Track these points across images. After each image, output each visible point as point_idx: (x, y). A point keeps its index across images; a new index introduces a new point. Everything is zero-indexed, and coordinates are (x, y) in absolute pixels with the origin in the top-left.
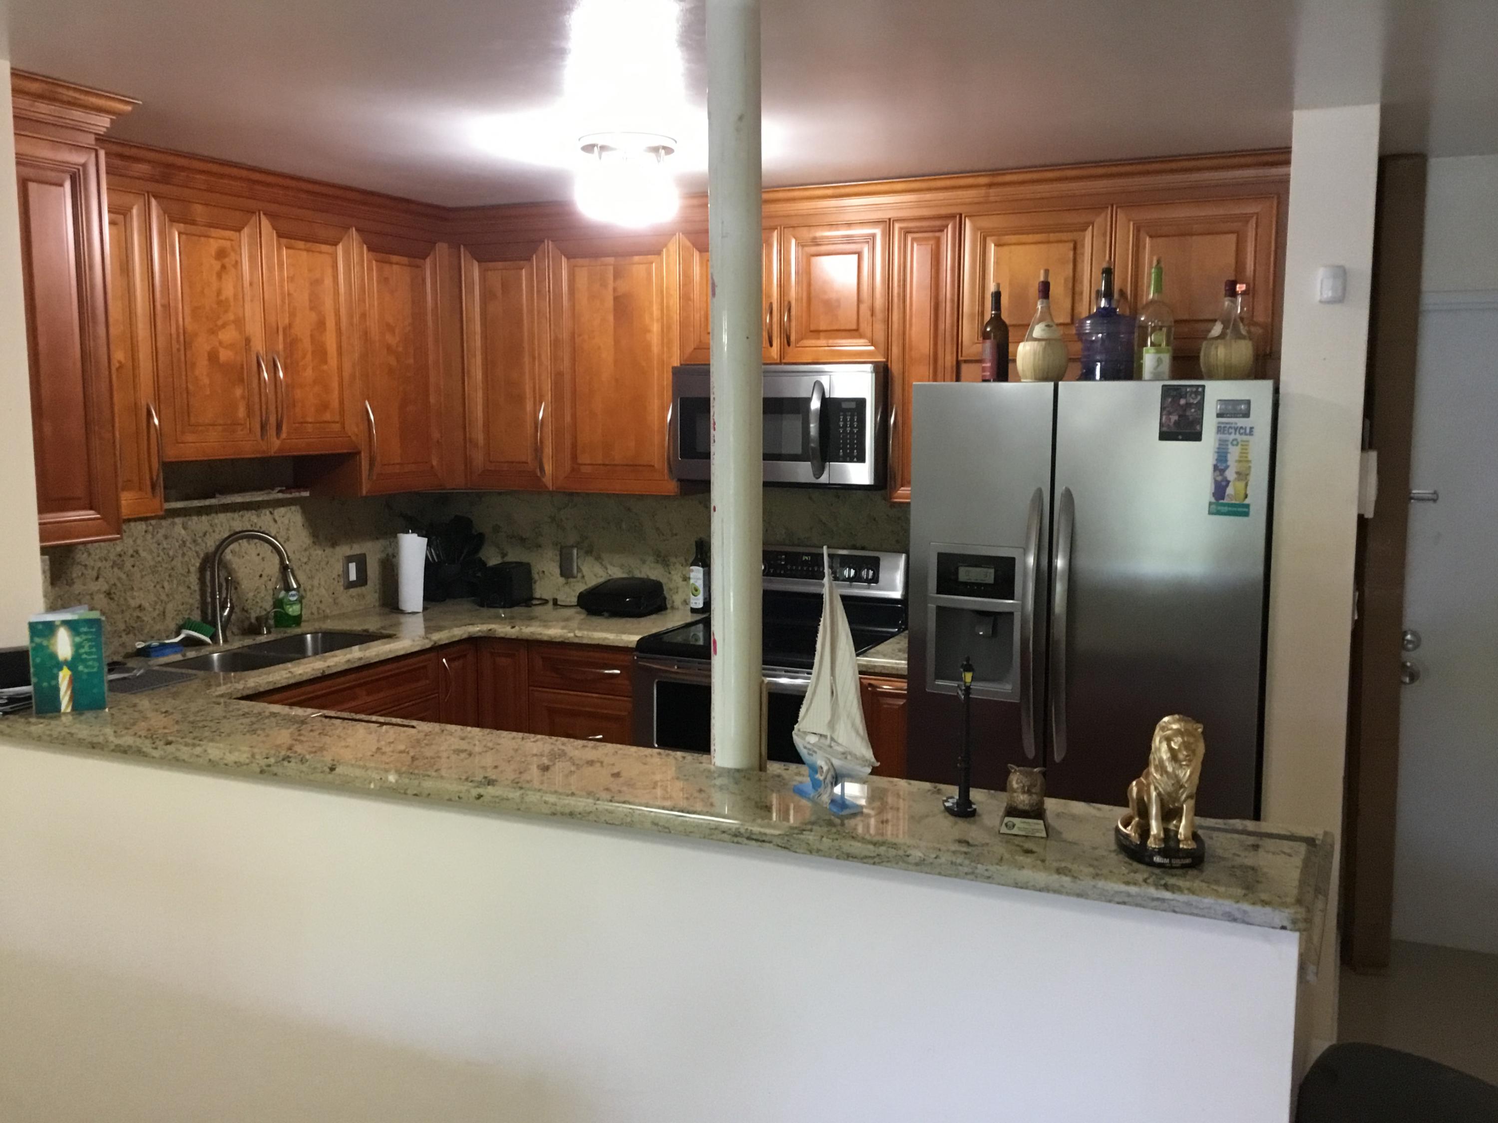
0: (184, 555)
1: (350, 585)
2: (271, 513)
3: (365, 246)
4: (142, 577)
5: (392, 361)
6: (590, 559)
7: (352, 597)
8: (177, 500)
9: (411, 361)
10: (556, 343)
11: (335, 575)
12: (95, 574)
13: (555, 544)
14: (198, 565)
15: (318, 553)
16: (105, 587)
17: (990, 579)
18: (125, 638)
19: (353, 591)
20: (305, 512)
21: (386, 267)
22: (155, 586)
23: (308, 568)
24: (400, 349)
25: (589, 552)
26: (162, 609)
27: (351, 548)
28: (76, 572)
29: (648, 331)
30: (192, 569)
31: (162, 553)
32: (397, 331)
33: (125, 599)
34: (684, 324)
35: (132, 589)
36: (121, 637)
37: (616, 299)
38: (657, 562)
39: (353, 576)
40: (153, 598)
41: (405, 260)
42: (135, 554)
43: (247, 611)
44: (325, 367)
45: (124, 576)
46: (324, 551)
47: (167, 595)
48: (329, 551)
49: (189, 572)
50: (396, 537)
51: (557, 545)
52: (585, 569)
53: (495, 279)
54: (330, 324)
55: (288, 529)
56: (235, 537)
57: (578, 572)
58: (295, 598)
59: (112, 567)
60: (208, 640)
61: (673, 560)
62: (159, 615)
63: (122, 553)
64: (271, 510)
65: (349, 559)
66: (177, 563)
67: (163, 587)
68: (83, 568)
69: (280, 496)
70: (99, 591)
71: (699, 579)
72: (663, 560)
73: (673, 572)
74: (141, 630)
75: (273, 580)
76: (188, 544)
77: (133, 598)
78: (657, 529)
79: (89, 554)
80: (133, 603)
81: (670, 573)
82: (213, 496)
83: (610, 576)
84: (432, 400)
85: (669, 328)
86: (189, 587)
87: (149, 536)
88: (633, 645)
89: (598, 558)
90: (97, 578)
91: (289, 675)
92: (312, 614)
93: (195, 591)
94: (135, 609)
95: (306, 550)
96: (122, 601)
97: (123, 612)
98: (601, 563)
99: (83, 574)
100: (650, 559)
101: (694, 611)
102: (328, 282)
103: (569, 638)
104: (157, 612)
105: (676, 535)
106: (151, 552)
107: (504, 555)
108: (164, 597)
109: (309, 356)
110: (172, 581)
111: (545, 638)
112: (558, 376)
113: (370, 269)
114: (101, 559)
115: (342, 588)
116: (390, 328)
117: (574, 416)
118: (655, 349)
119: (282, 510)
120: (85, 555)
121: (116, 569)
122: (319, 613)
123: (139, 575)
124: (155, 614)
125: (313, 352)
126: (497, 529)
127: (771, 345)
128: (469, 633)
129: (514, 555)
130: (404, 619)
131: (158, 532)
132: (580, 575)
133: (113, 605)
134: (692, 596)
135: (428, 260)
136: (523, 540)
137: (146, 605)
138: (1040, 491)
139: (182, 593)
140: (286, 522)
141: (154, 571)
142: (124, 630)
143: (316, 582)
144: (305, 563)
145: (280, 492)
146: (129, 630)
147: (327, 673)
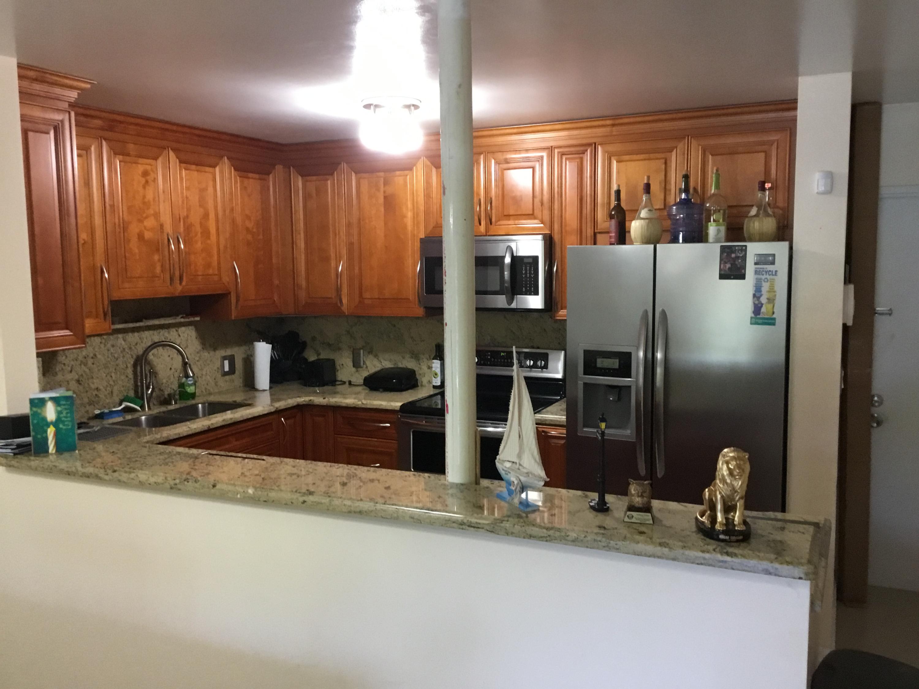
0: (124, 357)
1: (225, 374)
2: (177, 331)
3: (233, 168)
4: (99, 370)
5: (249, 237)
6: (371, 356)
7: (226, 381)
8: (120, 323)
9: (261, 237)
10: (349, 225)
11: (215, 368)
12: (69, 369)
13: (350, 347)
14: (132, 363)
15: (206, 354)
16: (77, 377)
17: (616, 366)
18: (88, 408)
19: (227, 378)
20: (197, 330)
21: (246, 181)
22: (106, 376)
23: (198, 363)
24: (254, 230)
25: (370, 352)
26: (110, 390)
27: (226, 351)
28: (58, 368)
29: (404, 217)
30: (129, 365)
31: (110, 356)
32: (252, 218)
33: (88, 384)
34: (427, 212)
35: (92, 378)
36: (85, 407)
37: (385, 197)
38: (412, 357)
39: (227, 369)
40: (105, 384)
41: (257, 176)
42: (94, 357)
43: (162, 390)
44: (209, 242)
45: (87, 370)
46: (209, 353)
47: (114, 381)
48: (212, 353)
49: (127, 367)
50: (253, 344)
51: (350, 348)
52: (368, 363)
53: (312, 187)
54: (212, 215)
55: (187, 340)
56: (155, 345)
57: (363, 364)
58: (192, 382)
59: (80, 365)
60: (138, 408)
61: (422, 356)
62: (109, 394)
63: (86, 356)
64: (177, 329)
65: (225, 358)
66: (120, 361)
67: (111, 377)
68: (63, 365)
69: (182, 320)
70: (72, 379)
71: (438, 368)
72: (416, 356)
73: (421, 364)
74: (98, 403)
75: (179, 371)
76: (126, 350)
77: (93, 383)
78: (412, 338)
79: (66, 357)
80: (93, 386)
81: (420, 364)
82: (140, 321)
83: (383, 366)
84: (274, 261)
85: (418, 215)
86: (127, 376)
87: (102, 346)
88: (398, 408)
89: (376, 356)
90: (71, 371)
91: (188, 429)
92: (202, 392)
93: (131, 379)
94: (94, 389)
95: (198, 353)
96: (86, 385)
97: (87, 392)
98: (378, 359)
99: (62, 369)
100: (408, 356)
101: (435, 387)
102: (210, 190)
103: (358, 405)
104: (108, 392)
105: (423, 341)
106: (104, 355)
107: (319, 354)
108: (112, 383)
109: (199, 235)
110: (117, 373)
111: (344, 405)
112: (350, 245)
113: (236, 182)
114: (73, 360)
115: (220, 376)
116: (248, 217)
117: (360, 269)
118: (410, 228)
119: (183, 329)
120: (64, 358)
121: (83, 366)
122: (206, 391)
123: (96, 370)
124: (106, 393)
125: (201, 233)
126: (314, 339)
127: (480, 224)
128: (298, 402)
129: (324, 355)
130: (257, 394)
131: (108, 343)
132: (365, 366)
133: (81, 387)
134: (434, 378)
135: (271, 176)
136: (329, 345)
137: (101, 387)
138: (646, 312)
139: (122, 380)
140: (186, 336)
141: (106, 367)
142: (88, 403)
143: (204, 373)
144: (198, 361)
145: (182, 318)
146: (91, 403)
147: (211, 427)
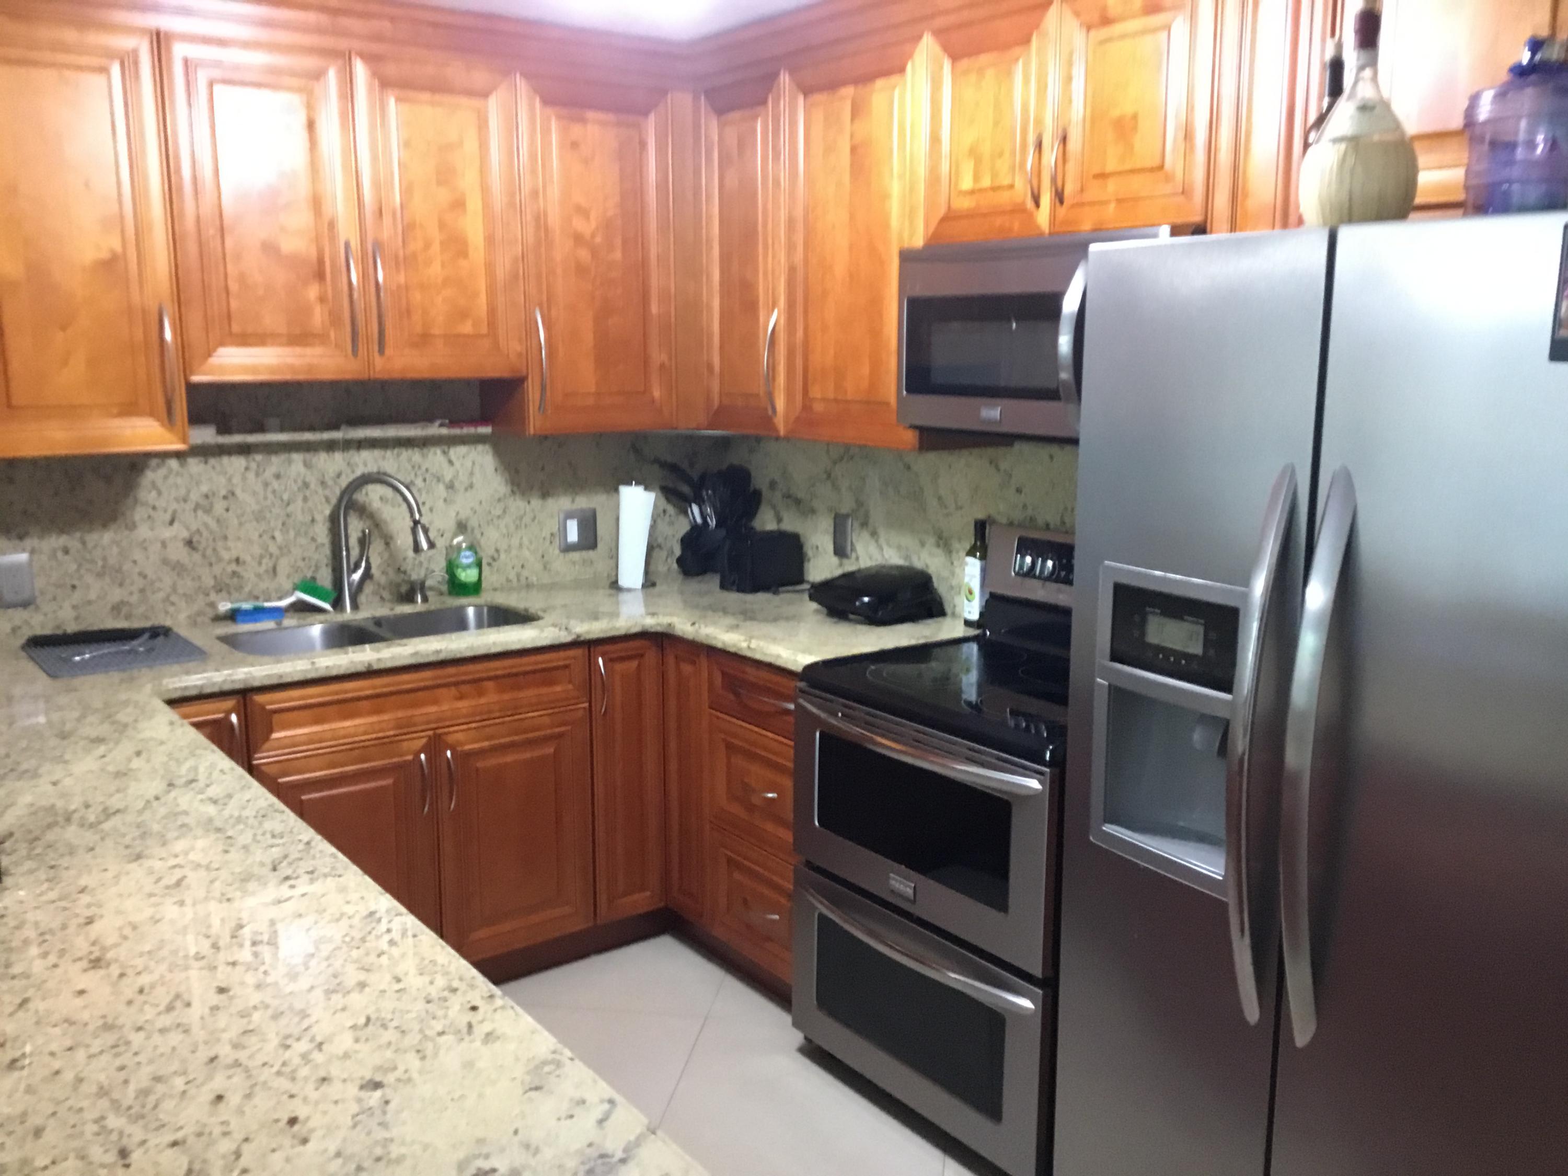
0: (305, 499)
1: (568, 548)
2: (444, 453)
3: (538, 100)
4: (241, 524)
6: (865, 535)
7: (574, 563)
8: (282, 429)
11: (546, 533)
12: (168, 517)
13: (830, 509)
14: (327, 512)
15: (518, 505)
16: (185, 534)
17: (1196, 648)
18: (213, 597)
19: (576, 556)
20: (498, 452)
21: (577, 130)
22: (260, 536)
23: (502, 523)
25: (864, 524)
26: (271, 565)
27: (573, 501)
28: (139, 514)
29: (885, 197)
30: (319, 518)
31: (270, 496)
32: (593, 215)
33: (214, 550)
34: (933, 179)
35: (225, 538)
36: (208, 595)
37: (854, 149)
38: (938, 546)
39: (573, 535)
40: (257, 550)
41: (611, 117)
42: (230, 495)
43: (405, 572)
44: (463, 263)
45: (213, 525)
46: (529, 502)
47: (280, 548)
48: (536, 503)
49: (313, 521)
50: (616, 490)
51: (831, 511)
52: (860, 548)
53: (731, 135)
54: (474, 204)
55: (472, 474)
56: (366, 480)
57: (852, 550)
58: (470, 560)
59: (195, 510)
61: (956, 545)
62: (267, 571)
63: (210, 494)
64: (446, 448)
65: (569, 515)
66: (297, 507)
67: (273, 538)
68: (150, 511)
69: (444, 431)
70: (175, 538)
71: (973, 576)
72: (944, 542)
74: (239, 588)
76: (312, 486)
77: (228, 549)
78: (940, 498)
79: (160, 493)
80: (226, 556)
82: (335, 427)
83: (886, 560)
85: (912, 189)
86: (313, 539)
87: (251, 475)
88: (798, 668)
89: (874, 534)
90: (171, 523)
92: (508, 580)
93: (323, 545)
94: (230, 562)
95: (499, 500)
96: (209, 552)
97: (211, 565)
98: (877, 541)
99: (149, 517)
100: (931, 540)
101: (968, 623)
102: (471, 145)
104: (264, 567)
105: (961, 508)
106: (255, 493)
107: (779, 520)
108: (273, 549)
109: (436, 247)
110: (288, 532)
112: (792, 270)
113: (546, 132)
114: (177, 500)
115: (557, 551)
116: (583, 212)
117: (806, 329)
118: (894, 222)
119: (462, 450)
120: (154, 493)
121: (200, 513)
122: (519, 580)
123: (236, 522)
124: (262, 570)
125: (442, 243)
126: (773, 485)
127: (1037, 204)
128: (643, 626)
129: (790, 524)
131: (264, 471)
132: (854, 555)
133: (197, 557)
134: (966, 601)
135: (652, 118)
136: (798, 502)
137: (248, 558)
138: (1290, 472)
139: (301, 546)
140: (469, 464)
141: (259, 517)
142: (214, 587)
143: (515, 541)
144: (499, 517)
145: (441, 425)
146: (220, 588)
